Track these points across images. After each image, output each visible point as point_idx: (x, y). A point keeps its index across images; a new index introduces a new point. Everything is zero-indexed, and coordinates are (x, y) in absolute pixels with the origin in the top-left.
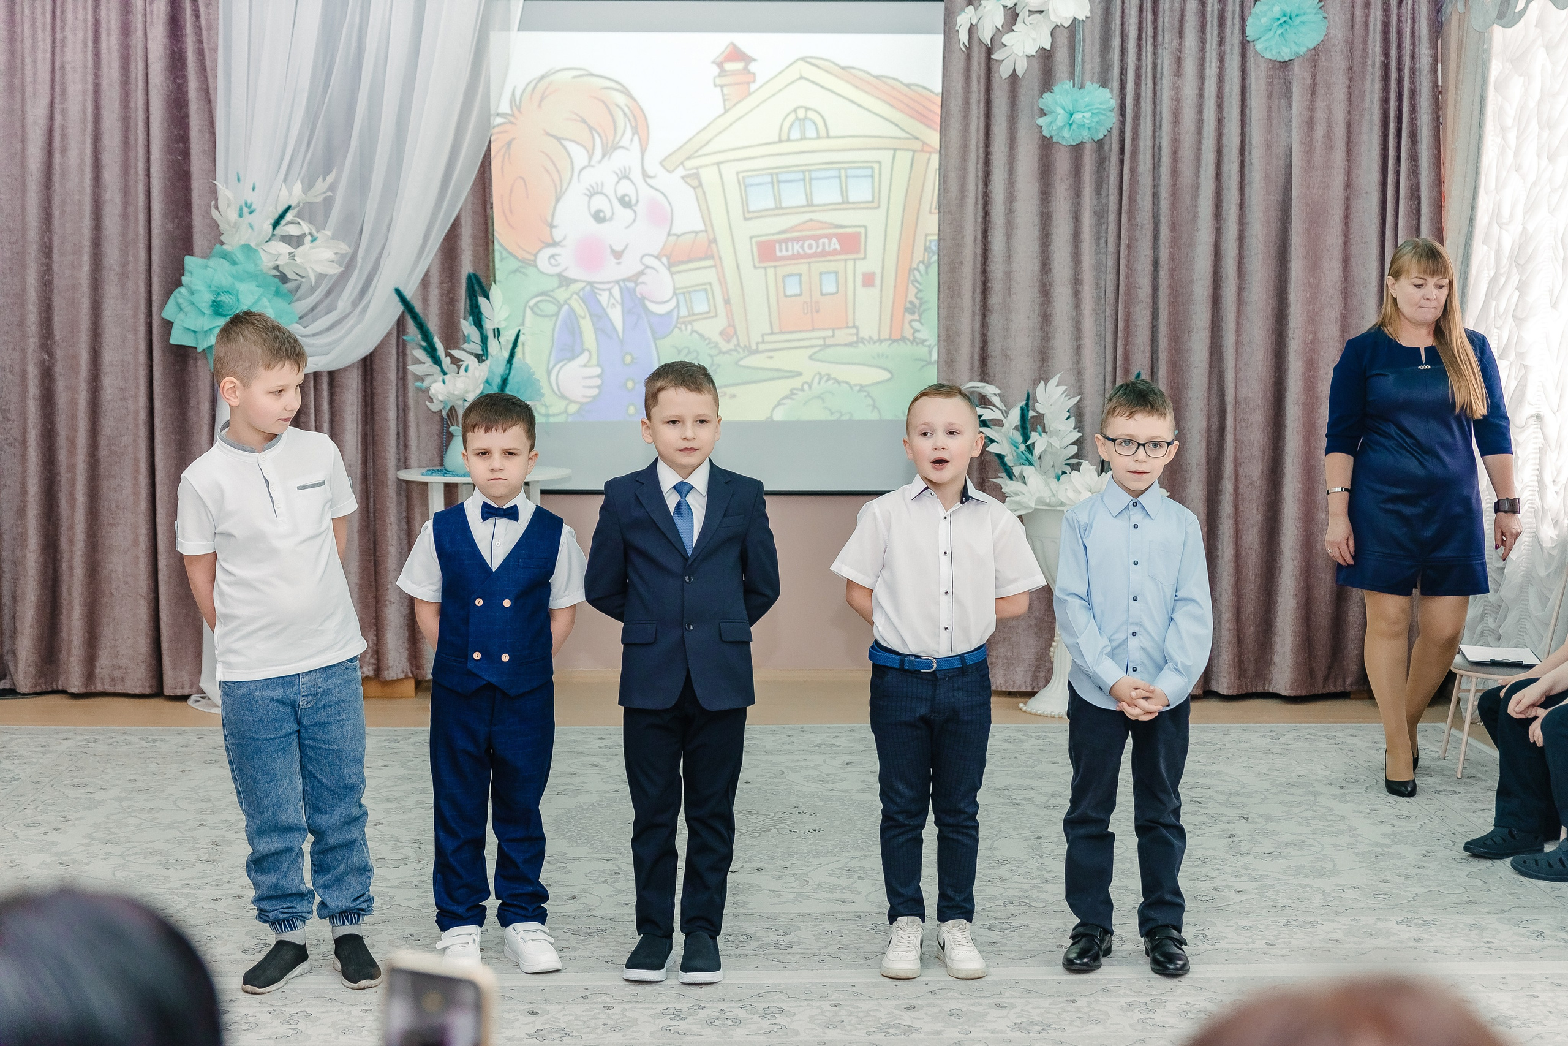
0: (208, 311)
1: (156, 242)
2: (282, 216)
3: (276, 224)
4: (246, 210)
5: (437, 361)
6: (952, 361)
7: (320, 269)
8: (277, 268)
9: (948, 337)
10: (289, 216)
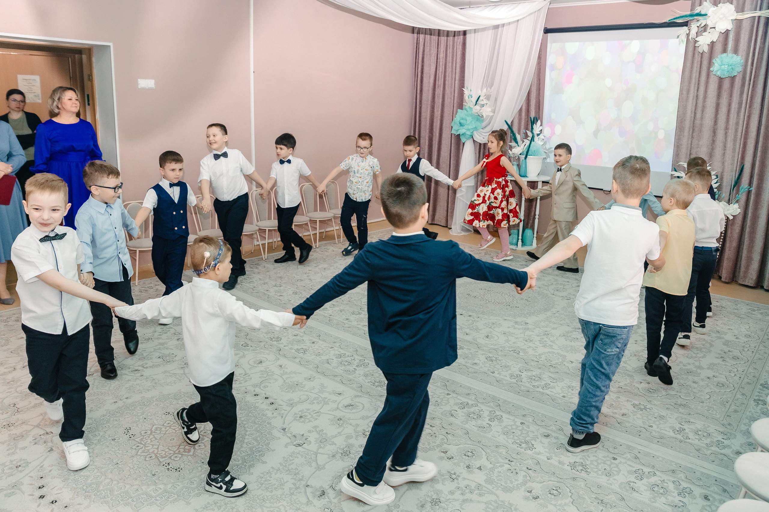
0: (459, 125)
1: (455, 105)
2: (478, 98)
3: (477, 100)
4: (470, 97)
5: (517, 142)
6: (678, 154)
7: (487, 114)
8: (477, 113)
9: (678, 146)
10: (481, 98)
